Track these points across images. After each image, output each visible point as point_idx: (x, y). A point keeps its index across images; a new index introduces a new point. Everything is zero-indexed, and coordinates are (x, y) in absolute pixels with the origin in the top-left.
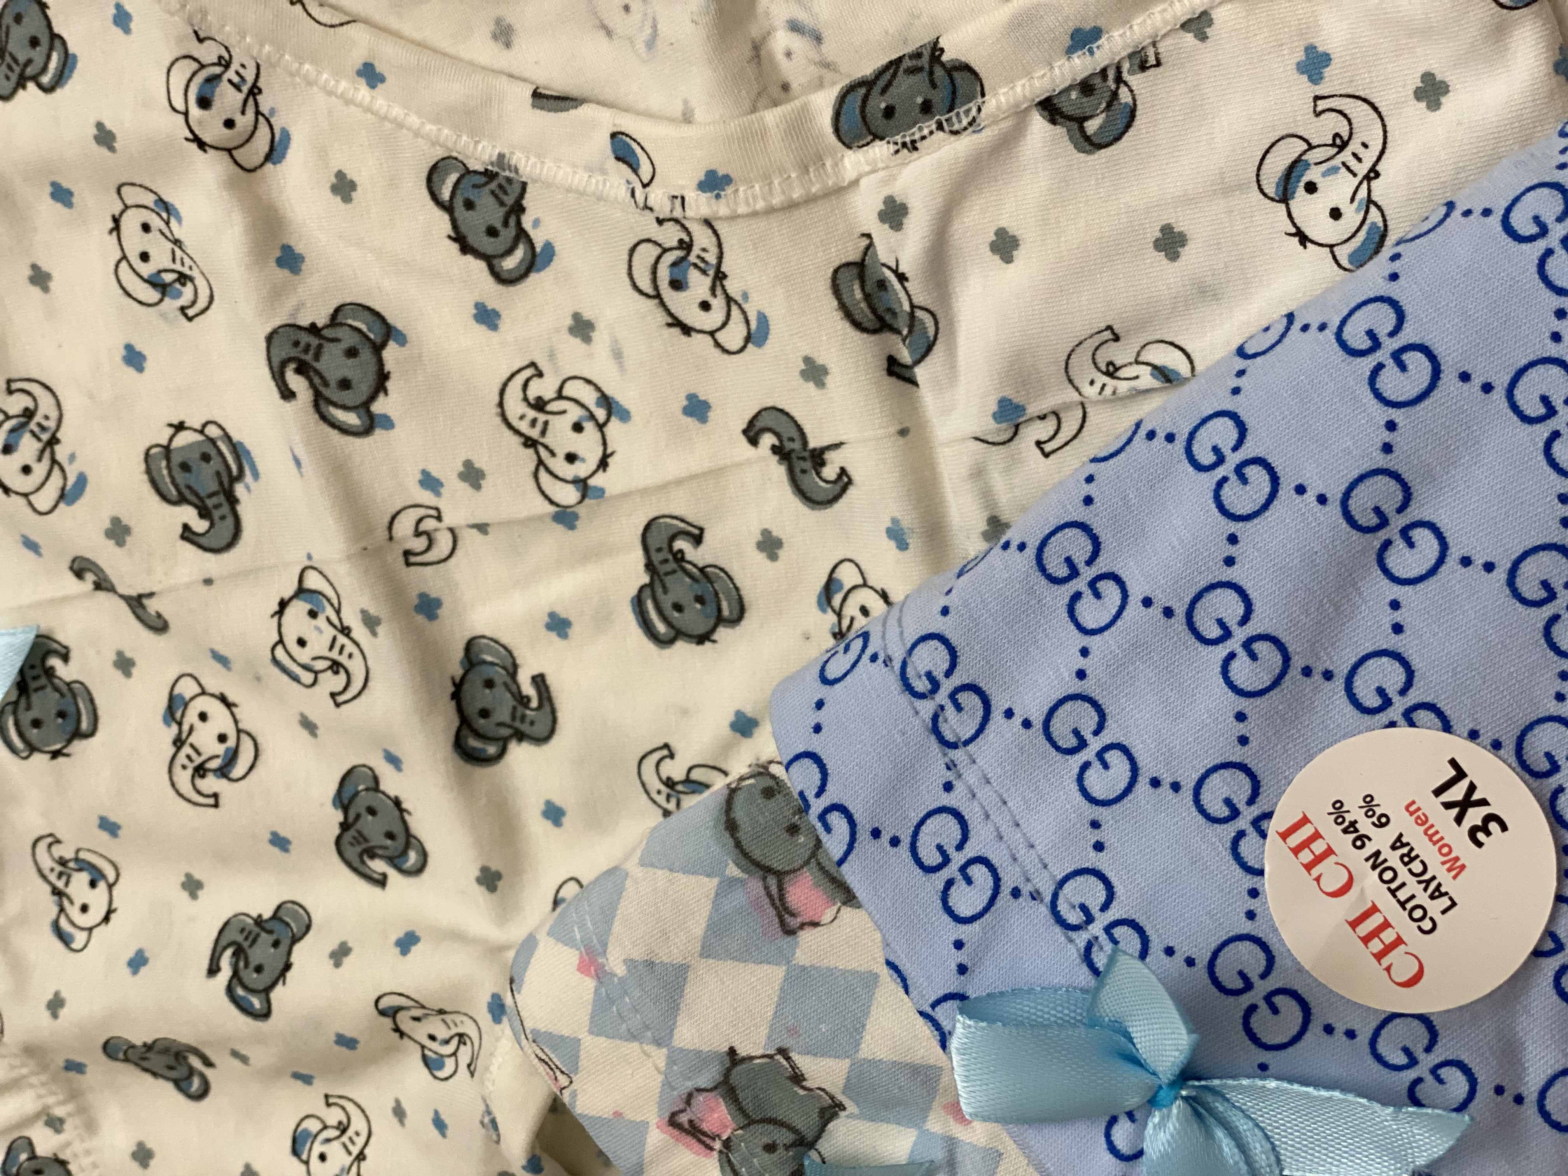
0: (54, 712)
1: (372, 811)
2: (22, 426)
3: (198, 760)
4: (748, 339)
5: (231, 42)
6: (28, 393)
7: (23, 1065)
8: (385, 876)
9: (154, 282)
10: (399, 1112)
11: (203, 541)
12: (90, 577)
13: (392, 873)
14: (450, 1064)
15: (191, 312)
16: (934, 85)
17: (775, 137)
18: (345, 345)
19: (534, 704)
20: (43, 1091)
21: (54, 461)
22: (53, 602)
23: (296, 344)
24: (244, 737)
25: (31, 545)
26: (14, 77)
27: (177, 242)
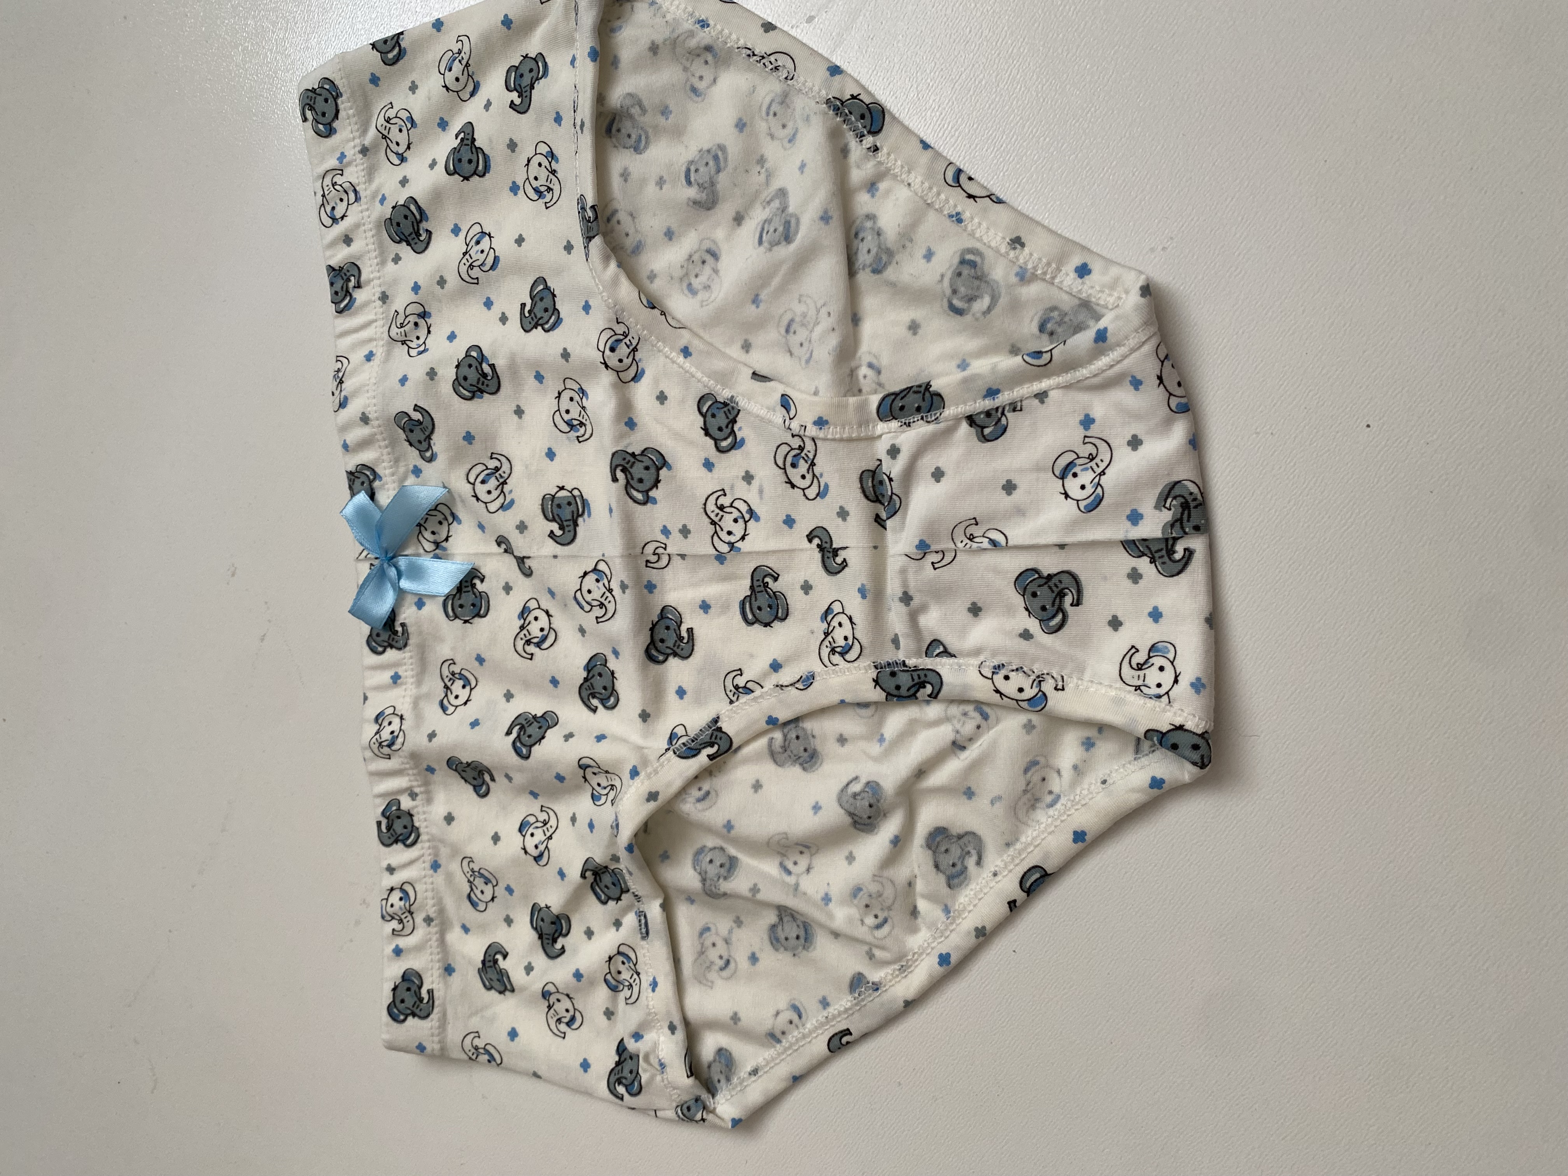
0: (471, 603)
1: (600, 675)
2: (493, 474)
3: (529, 637)
4: (818, 495)
5: (631, 326)
6: (499, 460)
7: (408, 763)
8: (597, 707)
9: (569, 423)
10: (573, 819)
11: (557, 539)
12: (503, 546)
13: (600, 707)
14: (603, 798)
15: (581, 439)
16: (924, 400)
17: (851, 408)
18: (645, 464)
19: (685, 641)
20: (412, 778)
21: (502, 491)
22: (483, 554)
23: (624, 459)
24: (552, 631)
25: (481, 527)
26: (533, 323)
27: (583, 408)
